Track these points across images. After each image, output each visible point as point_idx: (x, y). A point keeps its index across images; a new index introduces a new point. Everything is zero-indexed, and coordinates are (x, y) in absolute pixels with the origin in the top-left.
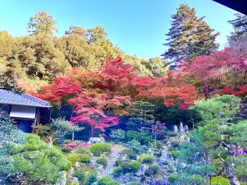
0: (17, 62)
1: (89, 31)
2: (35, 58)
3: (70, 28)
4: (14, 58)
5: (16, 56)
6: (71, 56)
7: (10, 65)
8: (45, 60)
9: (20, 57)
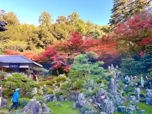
0: (31, 42)
1: (69, 17)
2: (38, 39)
3: (58, 18)
4: (30, 40)
5: (31, 39)
6: (56, 34)
7: (28, 44)
8: (43, 39)
9: (32, 39)
